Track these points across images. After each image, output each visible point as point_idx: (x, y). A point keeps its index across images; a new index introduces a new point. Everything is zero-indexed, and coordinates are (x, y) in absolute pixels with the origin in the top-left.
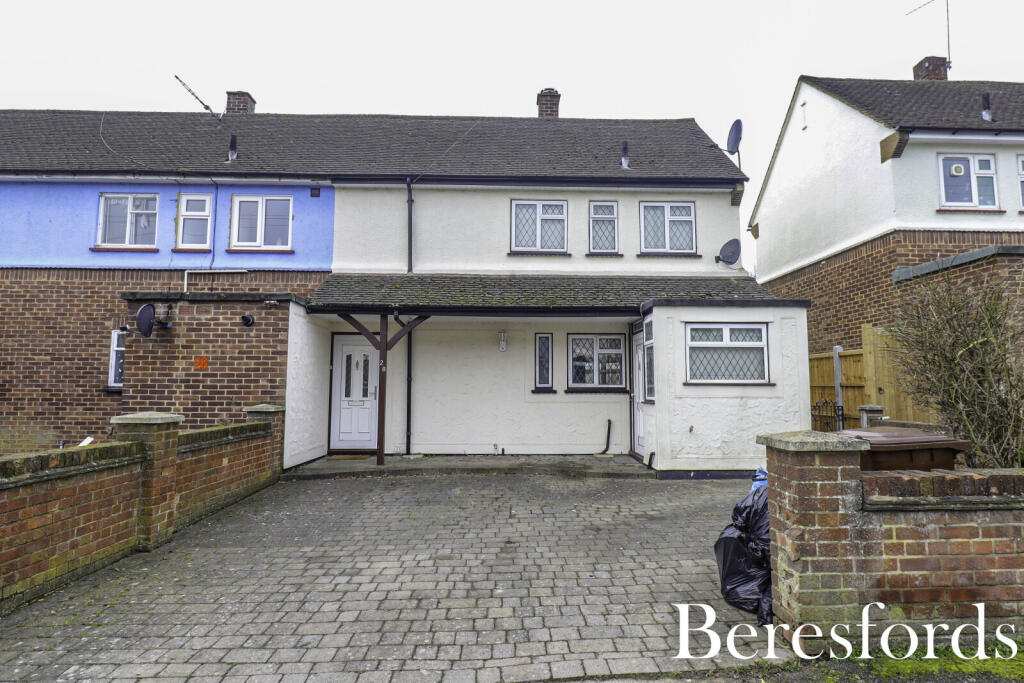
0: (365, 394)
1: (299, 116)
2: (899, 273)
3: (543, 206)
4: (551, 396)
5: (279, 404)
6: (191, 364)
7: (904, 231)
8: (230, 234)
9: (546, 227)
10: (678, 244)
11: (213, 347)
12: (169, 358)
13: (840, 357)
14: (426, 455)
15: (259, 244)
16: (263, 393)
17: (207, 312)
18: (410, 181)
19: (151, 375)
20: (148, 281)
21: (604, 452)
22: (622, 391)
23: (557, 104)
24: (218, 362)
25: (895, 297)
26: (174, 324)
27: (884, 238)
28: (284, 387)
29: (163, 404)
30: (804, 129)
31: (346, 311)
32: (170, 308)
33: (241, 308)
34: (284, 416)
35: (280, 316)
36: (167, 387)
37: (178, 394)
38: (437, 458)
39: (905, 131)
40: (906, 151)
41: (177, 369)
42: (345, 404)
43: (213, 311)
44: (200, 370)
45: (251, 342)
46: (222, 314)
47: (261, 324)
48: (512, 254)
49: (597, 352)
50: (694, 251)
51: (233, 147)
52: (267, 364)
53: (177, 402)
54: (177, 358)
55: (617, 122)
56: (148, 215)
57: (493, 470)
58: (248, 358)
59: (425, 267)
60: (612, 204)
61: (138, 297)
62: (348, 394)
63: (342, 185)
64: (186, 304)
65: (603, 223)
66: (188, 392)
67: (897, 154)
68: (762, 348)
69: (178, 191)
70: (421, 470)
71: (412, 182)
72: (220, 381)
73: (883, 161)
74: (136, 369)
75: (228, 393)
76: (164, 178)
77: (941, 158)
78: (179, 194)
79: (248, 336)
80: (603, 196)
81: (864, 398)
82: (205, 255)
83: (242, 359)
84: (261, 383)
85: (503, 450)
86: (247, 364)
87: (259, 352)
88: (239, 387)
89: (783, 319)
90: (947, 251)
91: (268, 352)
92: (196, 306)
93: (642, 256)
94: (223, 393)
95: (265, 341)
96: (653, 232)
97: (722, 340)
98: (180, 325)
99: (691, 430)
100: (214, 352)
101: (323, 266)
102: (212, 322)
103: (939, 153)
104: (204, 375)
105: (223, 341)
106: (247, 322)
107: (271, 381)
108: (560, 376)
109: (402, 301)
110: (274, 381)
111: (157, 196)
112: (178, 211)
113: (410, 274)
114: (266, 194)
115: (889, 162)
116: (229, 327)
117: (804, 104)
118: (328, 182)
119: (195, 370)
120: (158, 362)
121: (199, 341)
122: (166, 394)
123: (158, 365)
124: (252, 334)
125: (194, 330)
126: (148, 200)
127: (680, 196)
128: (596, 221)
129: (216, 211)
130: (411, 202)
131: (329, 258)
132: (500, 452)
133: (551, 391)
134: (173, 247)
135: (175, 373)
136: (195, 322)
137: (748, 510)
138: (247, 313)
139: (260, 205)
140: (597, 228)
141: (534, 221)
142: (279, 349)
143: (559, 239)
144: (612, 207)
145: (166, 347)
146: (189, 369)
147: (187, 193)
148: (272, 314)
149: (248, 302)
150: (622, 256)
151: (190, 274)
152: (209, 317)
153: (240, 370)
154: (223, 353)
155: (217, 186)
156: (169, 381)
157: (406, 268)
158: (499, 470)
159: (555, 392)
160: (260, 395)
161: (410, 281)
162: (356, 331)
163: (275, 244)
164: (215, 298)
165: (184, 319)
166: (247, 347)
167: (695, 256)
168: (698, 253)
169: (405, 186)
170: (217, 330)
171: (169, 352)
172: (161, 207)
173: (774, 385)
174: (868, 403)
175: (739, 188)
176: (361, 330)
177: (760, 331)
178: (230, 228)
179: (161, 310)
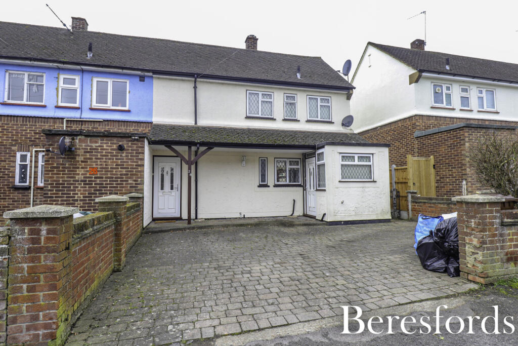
0: (172, 188)
1: (118, 36)
2: (417, 133)
3: (262, 94)
4: (267, 188)
5: (141, 193)
6: (87, 171)
7: (419, 115)
8: (91, 99)
9: (264, 105)
10: (324, 117)
11: (100, 162)
12: (73, 168)
13: (395, 170)
14: (205, 219)
15: (109, 105)
16: (130, 187)
17: (96, 142)
18: (196, 77)
19: (62, 177)
20: (40, 124)
21: (291, 215)
22: (300, 186)
23: (256, 44)
24: (104, 170)
25: (415, 144)
26: (76, 149)
27: (410, 118)
28: (143, 184)
29: (70, 194)
30: (370, 67)
31: (168, 144)
32: (73, 139)
33: (117, 141)
34: (143, 200)
35: (140, 145)
36: (72, 184)
37: (79, 188)
38: (212, 220)
39: (421, 71)
40: (421, 80)
41: (79, 174)
42: (160, 194)
43: (100, 142)
44: (93, 175)
45: (123, 159)
46: (106, 143)
47: (128, 150)
48: (247, 118)
49: (288, 167)
50: (331, 120)
51: (90, 49)
52: (133, 171)
53: (79, 193)
54: (78, 168)
55: (286, 55)
56: (38, 85)
57: (248, 224)
58: (121, 168)
59: (203, 122)
60: (294, 95)
61: (53, 132)
62: (162, 188)
63: (158, 76)
64: (83, 137)
65: (291, 105)
66: (86, 187)
67: (417, 81)
68: (371, 165)
69: (58, 72)
70: (212, 226)
71: (197, 77)
72: (105, 181)
73: (410, 84)
74: (52, 174)
75: (110, 187)
76: (51, 64)
77: (433, 84)
78: (59, 74)
79: (121, 156)
80: (291, 91)
81: (408, 187)
82: (76, 110)
83: (118, 168)
84: (129, 182)
85: (244, 215)
86: (121, 171)
87: (128, 165)
88: (117, 184)
89: (379, 152)
90: (435, 125)
91: (133, 165)
92: (89, 139)
93: (308, 121)
94: (107, 187)
95: (130, 159)
96: (312, 110)
97: (354, 161)
98: (79, 149)
99: (342, 203)
100: (101, 165)
101: (148, 120)
102: (99, 148)
103: (432, 82)
104: (95, 178)
105: (106, 159)
106: (121, 148)
107: (135, 181)
108: (271, 179)
109: (200, 139)
110: (138, 181)
111: (45, 75)
112: (58, 84)
113: (196, 126)
114: (114, 78)
115: (413, 84)
116: (110, 151)
117: (370, 55)
118: (151, 74)
119: (90, 174)
120: (66, 170)
121: (92, 159)
122: (72, 188)
123: (66, 172)
124: (124, 155)
125: (88, 152)
126: (38, 76)
127: (325, 94)
128: (287, 103)
129: (82, 85)
130: (195, 88)
131: (151, 115)
132: (243, 217)
133: (267, 186)
134: (56, 105)
135: (77, 177)
136: (89, 148)
137: (444, 229)
138: (120, 143)
139: (109, 83)
140: (287, 107)
141: (258, 102)
142: (139, 163)
143: (270, 111)
144: (295, 97)
145: (71, 161)
146: (86, 174)
147: (64, 74)
148: (135, 144)
149: (121, 137)
150: (299, 121)
151: (67, 121)
152: (97, 145)
153: (117, 174)
154: (106, 165)
155: (83, 71)
156: (73, 181)
157: (194, 123)
158: (251, 225)
159: (269, 186)
160: (129, 188)
161: (197, 129)
162: (175, 155)
163: (118, 106)
164: (101, 135)
165: (82, 146)
166: (121, 162)
167: (331, 123)
168: (333, 121)
169: (193, 79)
170: (103, 152)
171: (73, 165)
172: (47, 81)
173: (376, 182)
174: (410, 189)
175: (351, 92)
176: (178, 155)
177: (370, 157)
178: (91, 95)
179: (68, 140)
